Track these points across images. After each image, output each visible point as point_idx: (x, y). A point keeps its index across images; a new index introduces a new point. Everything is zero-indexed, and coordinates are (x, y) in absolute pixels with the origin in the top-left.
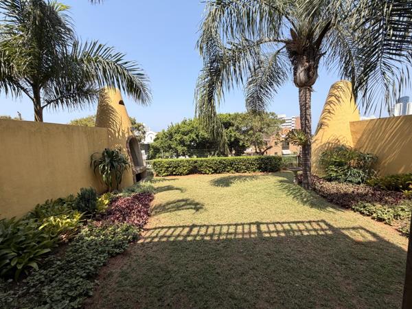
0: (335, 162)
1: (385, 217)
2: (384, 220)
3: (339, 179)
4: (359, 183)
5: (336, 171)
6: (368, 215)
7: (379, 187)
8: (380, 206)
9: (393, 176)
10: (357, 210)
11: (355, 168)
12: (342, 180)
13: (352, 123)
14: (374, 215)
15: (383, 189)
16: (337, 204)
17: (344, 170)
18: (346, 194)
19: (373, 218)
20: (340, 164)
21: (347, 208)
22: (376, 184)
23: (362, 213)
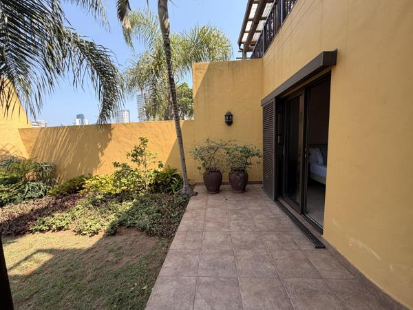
0: (5, 179)
1: (63, 223)
2: (63, 227)
3: (15, 199)
4: (41, 197)
5: (8, 191)
6: (48, 230)
7: (62, 194)
8: (58, 214)
9: (71, 181)
10: (36, 230)
11: (33, 181)
12: (18, 200)
13: (22, 131)
14: (54, 227)
15: (65, 195)
16: (9, 235)
17: (20, 186)
18: (22, 217)
19: (54, 231)
20: (13, 181)
21: (24, 234)
22: (58, 193)
23: (42, 231)
